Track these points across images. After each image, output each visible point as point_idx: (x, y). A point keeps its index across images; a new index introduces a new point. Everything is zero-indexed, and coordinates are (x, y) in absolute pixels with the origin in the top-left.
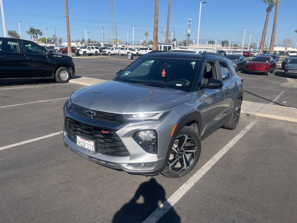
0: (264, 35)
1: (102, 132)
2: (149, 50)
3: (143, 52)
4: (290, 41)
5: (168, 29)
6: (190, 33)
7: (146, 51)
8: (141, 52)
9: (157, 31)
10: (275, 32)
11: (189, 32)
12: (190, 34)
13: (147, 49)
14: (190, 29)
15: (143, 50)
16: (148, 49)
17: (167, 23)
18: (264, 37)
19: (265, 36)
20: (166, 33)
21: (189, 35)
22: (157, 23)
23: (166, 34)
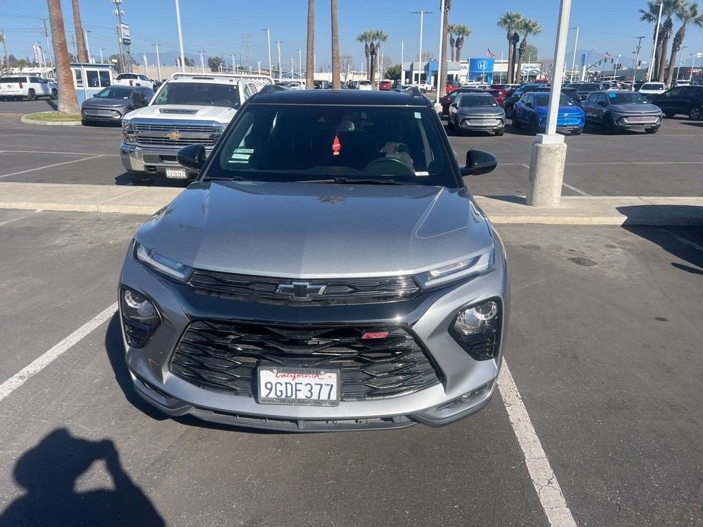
0: (310, 45)
1: (364, 337)
2: (31, 82)
3: (12, 89)
4: (350, 60)
5: (78, 25)
6: (127, 36)
7: (21, 87)
8: (7, 88)
9: (63, 30)
10: (337, 41)
11: (125, 33)
12: (129, 40)
13: (24, 80)
14: (127, 27)
15: (10, 84)
16: (28, 80)
17: (73, 7)
18: (310, 52)
19: (313, 48)
20: (75, 35)
21: (126, 43)
22: (59, 8)
23: (75, 40)
